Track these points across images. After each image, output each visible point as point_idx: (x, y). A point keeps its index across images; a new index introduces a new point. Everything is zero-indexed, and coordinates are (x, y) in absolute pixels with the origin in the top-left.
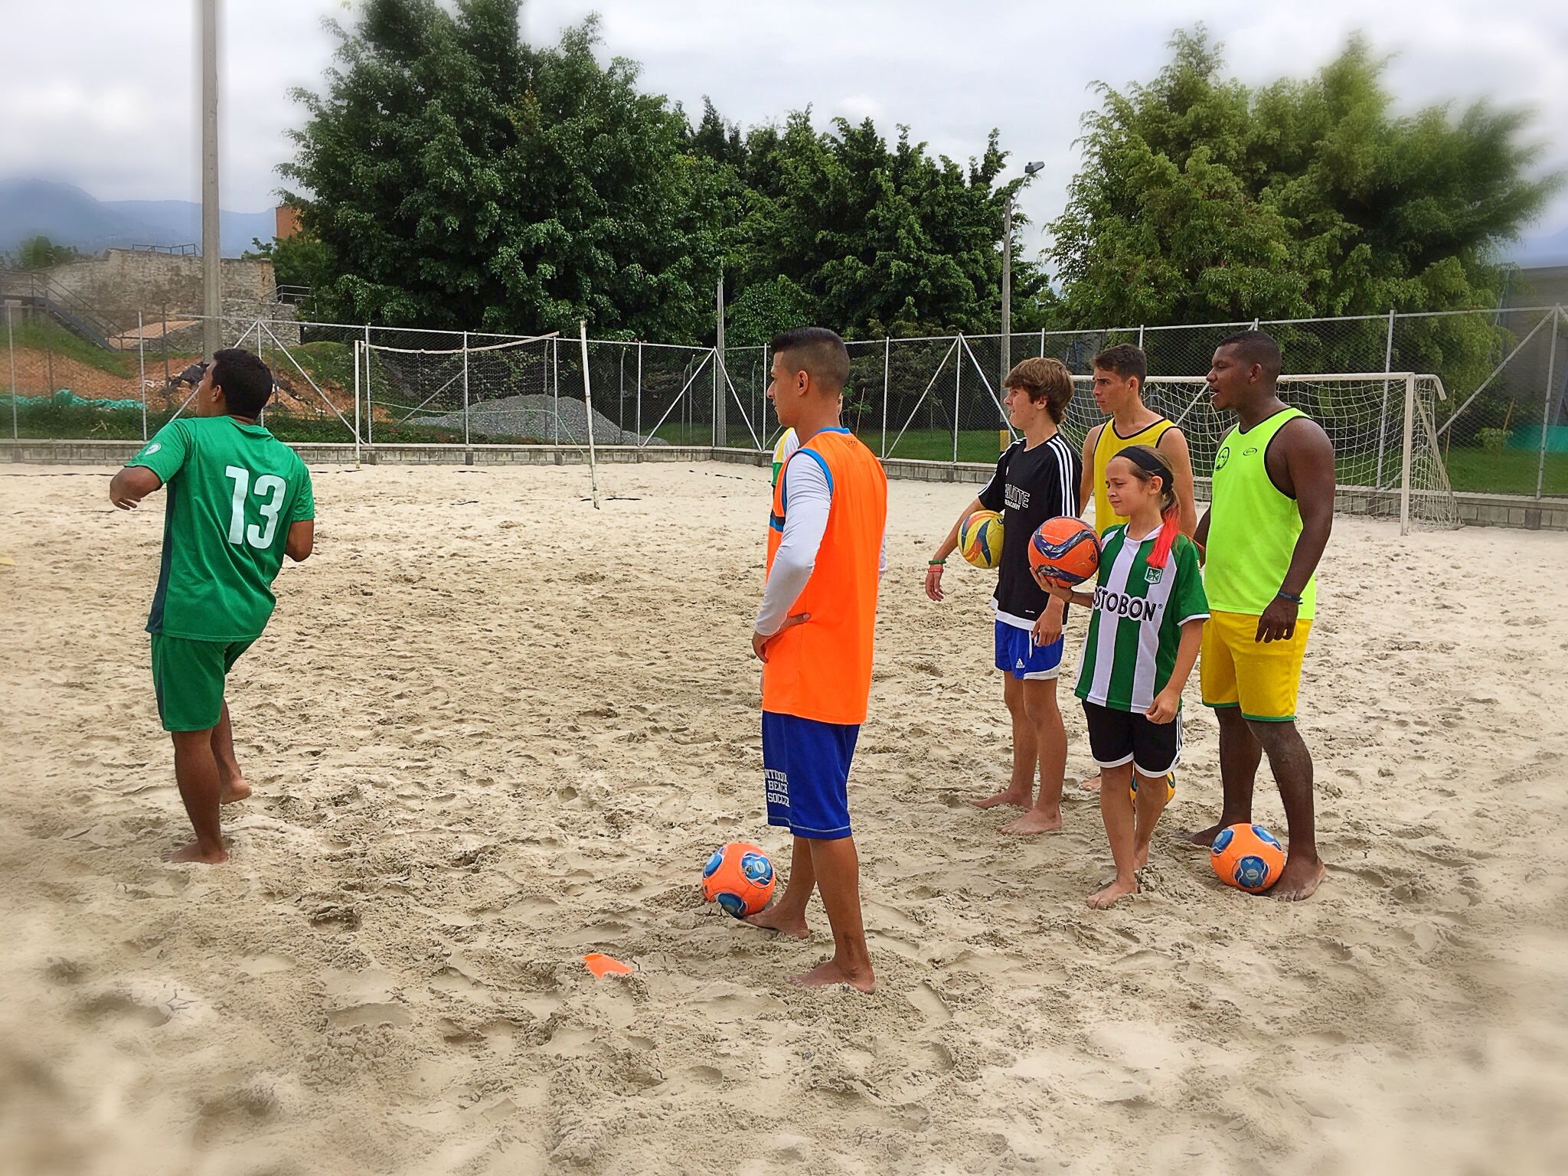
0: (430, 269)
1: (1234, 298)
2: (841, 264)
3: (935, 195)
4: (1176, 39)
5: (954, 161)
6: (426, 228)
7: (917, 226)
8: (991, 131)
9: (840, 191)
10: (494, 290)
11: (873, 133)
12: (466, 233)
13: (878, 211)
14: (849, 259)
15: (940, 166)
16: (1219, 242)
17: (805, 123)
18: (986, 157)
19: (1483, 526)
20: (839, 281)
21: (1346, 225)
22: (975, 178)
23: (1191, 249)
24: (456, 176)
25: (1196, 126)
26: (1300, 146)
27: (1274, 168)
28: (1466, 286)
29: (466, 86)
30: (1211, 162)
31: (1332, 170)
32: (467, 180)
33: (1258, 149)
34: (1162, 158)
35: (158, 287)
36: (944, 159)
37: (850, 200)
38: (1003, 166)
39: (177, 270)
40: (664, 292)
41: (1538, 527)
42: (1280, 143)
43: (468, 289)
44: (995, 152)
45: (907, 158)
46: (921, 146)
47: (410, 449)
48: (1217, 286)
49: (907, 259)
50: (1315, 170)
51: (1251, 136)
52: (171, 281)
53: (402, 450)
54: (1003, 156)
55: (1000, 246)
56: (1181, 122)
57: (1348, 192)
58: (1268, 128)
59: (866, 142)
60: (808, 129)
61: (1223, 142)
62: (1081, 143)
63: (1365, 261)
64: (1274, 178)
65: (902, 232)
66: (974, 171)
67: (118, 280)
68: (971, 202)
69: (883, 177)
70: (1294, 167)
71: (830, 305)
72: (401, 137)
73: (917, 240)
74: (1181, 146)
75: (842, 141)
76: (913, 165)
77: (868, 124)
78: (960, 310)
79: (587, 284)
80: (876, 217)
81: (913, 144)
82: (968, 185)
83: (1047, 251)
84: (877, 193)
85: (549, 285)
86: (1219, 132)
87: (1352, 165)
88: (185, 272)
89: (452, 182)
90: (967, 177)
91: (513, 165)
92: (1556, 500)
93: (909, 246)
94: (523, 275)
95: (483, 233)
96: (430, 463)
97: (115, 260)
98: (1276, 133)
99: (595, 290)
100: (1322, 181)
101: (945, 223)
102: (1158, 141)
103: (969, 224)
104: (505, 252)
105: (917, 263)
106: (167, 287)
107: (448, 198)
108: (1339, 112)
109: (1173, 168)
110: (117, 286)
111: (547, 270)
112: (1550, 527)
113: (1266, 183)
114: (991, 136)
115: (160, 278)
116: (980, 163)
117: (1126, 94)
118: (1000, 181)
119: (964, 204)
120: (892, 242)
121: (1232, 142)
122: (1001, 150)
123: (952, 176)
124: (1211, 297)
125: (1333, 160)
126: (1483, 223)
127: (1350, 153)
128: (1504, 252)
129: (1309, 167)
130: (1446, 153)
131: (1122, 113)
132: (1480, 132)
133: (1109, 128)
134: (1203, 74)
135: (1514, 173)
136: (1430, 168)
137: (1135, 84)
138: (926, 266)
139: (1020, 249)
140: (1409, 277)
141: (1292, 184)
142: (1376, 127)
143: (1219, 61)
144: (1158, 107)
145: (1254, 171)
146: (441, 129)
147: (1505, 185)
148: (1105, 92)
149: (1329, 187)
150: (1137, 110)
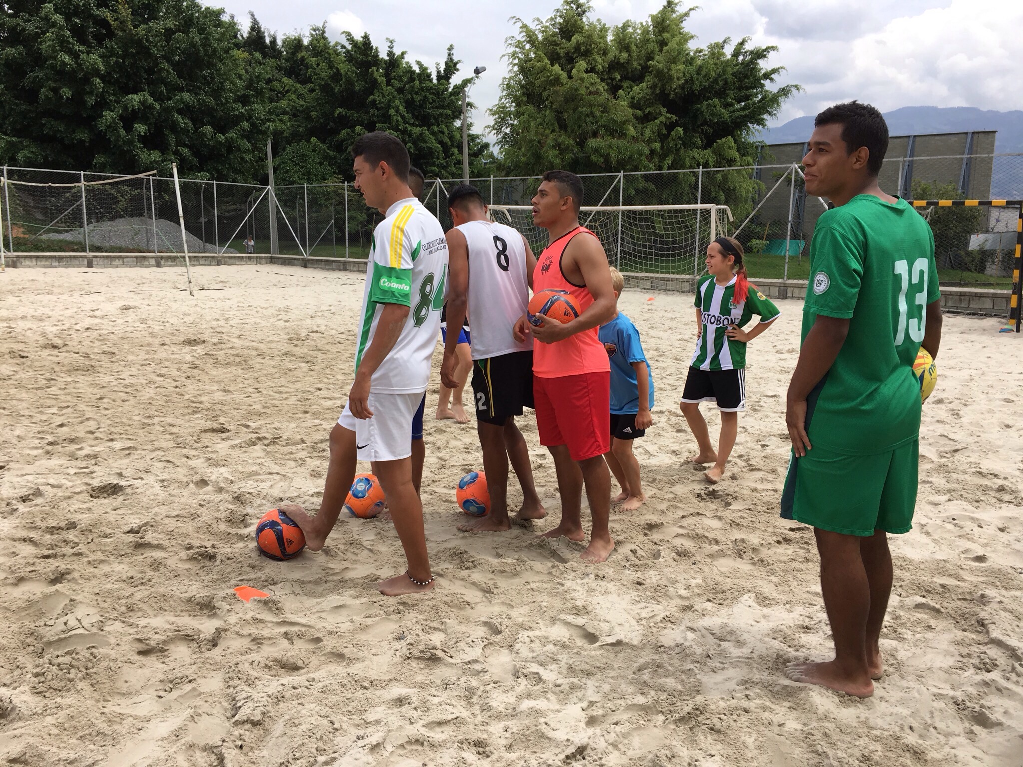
0: (51, 126)
1: (607, 157)
2: (353, 131)
3: (413, 87)
5: (425, 65)
6: (47, 96)
7: (401, 108)
8: (448, 46)
9: (349, 82)
10: (101, 142)
11: (370, 44)
12: (78, 100)
13: (376, 97)
14: (358, 128)
15: (416, 69)
16: (597, 122)
17: (322, 34)
18: (446, 64)
21: (668, 115)
22: (439, 77)
23: (580, 127)
24: (67, 59)
25: (577, 48)
26: (640, 65)
27: (624, 78)
28: (737, 155)
30: (587, 72)
31: (659, 80)
32: (77, 63)
33: (615, 66)
34: (557, 68)
36: (419, 63)
37: (357, 88)
38: (457, 70)
40: (230, 146)
41: (786, 298)
42: (628, 62)
43: (82, 142)
44: (451, 60)
45: (394, 62)
46: (403, 54)
47: (43, 257)
48: (597, 151)
49: (396, 129)
50: (649, 79)
51: (611, 56)
53: (37, 257)
54: (457, 63)
55: (458, 123)
56: (569, 45)
57: (669, 95)
58: (621, 52)
59: (365, 50)
60: (325, 39)
61: (594, 59)
62: (506, 57)
63: (680, 138)
64: (626, 84)
65: (392, 112)
66: (438, 72)
68: (437, 91)
69: (378, 74)
70: (638, 78)
72: (24, 30)
73: (403, 117)
74: (569, 61)
75: (349, 47)
76: (398, 66)
77: (366, 37)
78: (433, 164)
79: (172, 139)
80: (374, 101)
81: (397, 52)
82: (435, 81)
83: (488, 127)
84: (374, 84)
85: (144, 139)
86: (590, 53)
87: (671, 78)
89: (64, 64)
90: (434, 76)
91: (112, 53)
92: (795, 281)
93: (397, 121)
94: (123, 132)
95: (91, 101)
96: (60, 266)
98: (625, 55)
99: (179, 144)
100: (653, 87)
101: (421, 106)
102: (554, 58)
103: (437, 108)
104: (109, 116)
105: (404, 132)
107: (62, 75)
108: (663, 44)
109: (564, 75)
111: (141, 128)
113: (620, 87)
114: (449, 50)
116: (442, 68)
117: (533, 26)
118: (455, 80)
119: (433, 94)
120: (386, 118)
121: (599, 60)
122: (455, 59)
123: (424, 75)
124: (594, 158)
125: (660, 74)
126: (746, 116)
127: (670, 70)
128: (755, 134)
129: (647, 78)
130: (724, 72)
131: (531, 38)
132: (744, 60)
133: (523, 48)
134: (580, 15)
135: (762, 86)
136: (716, 81)
137: (538, 20)
138: (410, 135)
139: (471, 125)
140: (705, 148)
141: (636, 89)
142: (681, 53)
143: (589, 8)
144: (554, 35)
145: (613, 79)
146: (54, 25)
147: (757, 94)
148: (520, 25)
149: (658, 91)
150: (540, 37)
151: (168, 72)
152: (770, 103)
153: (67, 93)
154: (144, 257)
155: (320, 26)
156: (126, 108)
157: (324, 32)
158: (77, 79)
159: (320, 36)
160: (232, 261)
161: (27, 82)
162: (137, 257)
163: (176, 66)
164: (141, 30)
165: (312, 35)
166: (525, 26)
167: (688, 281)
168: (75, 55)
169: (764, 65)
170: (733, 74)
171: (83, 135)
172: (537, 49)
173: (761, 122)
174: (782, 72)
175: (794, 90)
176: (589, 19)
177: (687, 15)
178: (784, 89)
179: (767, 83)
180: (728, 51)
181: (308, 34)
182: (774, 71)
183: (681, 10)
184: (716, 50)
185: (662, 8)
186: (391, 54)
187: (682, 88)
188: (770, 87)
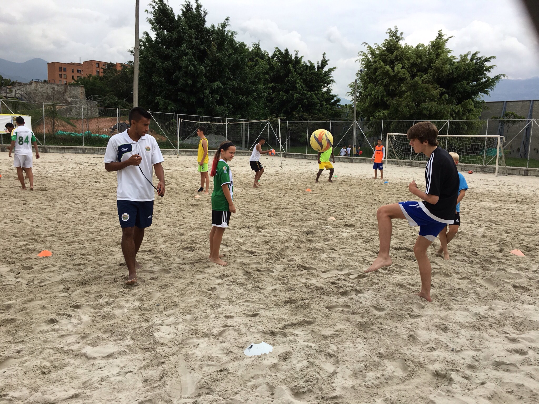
0: (181, 95)
1: (430, 111)
2: (279, 94)
3: (306, 73)
4: (389, 31)
5: (313, 62)
6: (182, 83)
7: (300, 82)
9: (278, 71)
12: (194, 85)
13: (290, 78)
14: (281, 93)
15: (308, 64)
16: (425, 96)
18: (322, 61)
19: (513, 175)
20: (278, 99)
21: (441, 89)
22: (319, 68)
23: (417, 98)
24: (192, 69)
25: (396, 58)
26: (426, 64)
27: (418, 71)
28: (474, 108)
29: (193, 40)
30: (402, 68)
31: (437, 72)
32: (195, 69)
33: (414, 65)
34: (388, 67)
35: (48, 94)
36: (310, 62)
37: (281, 74)
38: (327, 64)
39: (53, 89)
41: (528, 175)
42: (421, 63)
43: (193, 102)
45: (298, 61)
46: (302, 57)
49: (299, 93)
50: (431, 72)
51: (412, 60)
52: (52, 92)
54: (327, 61)
55: (325, 89)
56: (391, 56)
57: (441, 79)
58: (417, 59)
59: (286, 56)
60: (259, 49)
61: (404, 62)
62: (359, 61)
63: (446, 99)
64: (419, 74)
65: (298, 85)
66: (318, 65)
67: (35, 91)
68: (317, 74)
69: (291, 66)
70: (425, 71)
71: (274, 107)
73: (302, 87)
76: (300, 63)
77: (287, 51)
78: (315, 109)
80: (289, 80)
81: (299, 56)
82: (316, 70)
84: (289, 72)
86: (402, 59)
87: (443, 71)
88: (56, 89)
90: (316, 67)
91: (208, 65)
92: (532, 168)
93: (300, 89)
94: (211, 99)
95: (199, 85)
97: (34, 85)
98: (419, 60)
99: (229, 103)
100: (434, 75)
101: (310, 82)
102: (385, 61)
103: (317, 82)
105: (303, 94)
106: (51, 94)
107: (187, 74)
108: (438, 55)
109: (391, 69)
110: (35, 93)
112: (531, 175)
113: (416, 75)
114: (324, 55)
115: (48, 91)
116: (320, 63)
117: (374, 47)
118: (326, 69)
119: (315, 76)
120: (294, 88)
121: (407, 63)
122: (326, 59)
123: (312, 66)
124: (424, 111)
125: (437, 70)
126: (479, 89)
127: (442, 67)
128: (482, 97)
129: (429, 71)
130: (469, 69)
131: (372, 52)
132: (476, 62)
133: (367, 56)
134: (397, 41)
135: (485, 74)
136: (464, 72)
137: (376, 44)
138: (306, 95)
139: (331, 90)
140: (457, 104)
141: (425, 76)
142: (450, 61)
143: (402, 38)
144: (384, 51)
145: (412, 71)
146: (188, 54)
147: (483, 78)
148: (367, 46)
149: (436, 77)
150: (377, 52)
151: (228, 73)
152: (490, 83)
153: (190, 82)
155: (257, 42)
156: (211, 88)
157: (259, 45)
158: (194, 76)
159: (257, 48)
161: (173, 77)
163: (230, 69)
164: (219, 55)
165: (254, 47)
166: (369, 47)
167: (480, 167)
168: (195, 66)
169: (487, 64)
170: (473, 69)
171: (193, 99)
172: (375, 57)
173: (486, 92)
174: (495, 68)
175: (502, 78)
176: (402, 43)
177: (447, 40)
178: (497, 76)
179: (488, 74)
180: (469, 57)
181: (252, 47)
182: (491, 67)
183: (445, 38)
184: (464, 58)
185: (436, 38)
186: (296, 57)
187: (448, 75)
188: (491, 75)
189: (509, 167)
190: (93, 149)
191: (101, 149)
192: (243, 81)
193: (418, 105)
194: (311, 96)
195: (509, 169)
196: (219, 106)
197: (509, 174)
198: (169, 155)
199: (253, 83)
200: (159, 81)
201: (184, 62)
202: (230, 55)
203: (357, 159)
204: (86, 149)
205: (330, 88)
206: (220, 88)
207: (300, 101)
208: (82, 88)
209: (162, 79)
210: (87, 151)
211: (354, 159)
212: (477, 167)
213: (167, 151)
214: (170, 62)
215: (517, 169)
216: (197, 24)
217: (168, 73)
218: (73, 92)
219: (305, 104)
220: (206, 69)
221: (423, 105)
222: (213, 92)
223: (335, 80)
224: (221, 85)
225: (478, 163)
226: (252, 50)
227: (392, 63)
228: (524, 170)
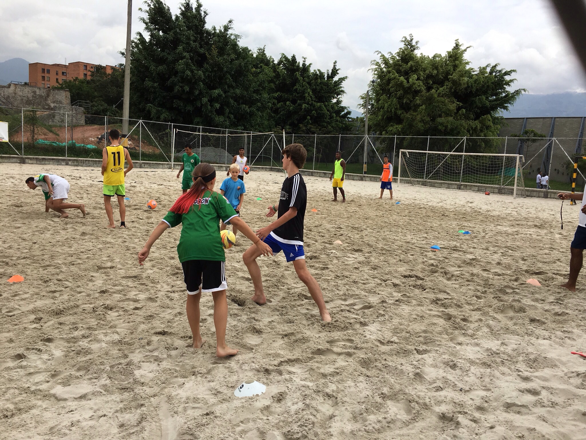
0: (177, 103)
1: (446, 127)
2: (285, 104)
3: (317, 83)
4: (404, 39)
5: (322, 71)
6: (178, 90)
7: (311, 93)
9: (284, 79)
10: (198, 111)
11: (295, 60)
12: (191, 92)
13: (297, 87)
14: (288, 103)
15: (318, 73)
18: (332, 70)
19: (532, 197)
20: (283, 110)
21: (458, 103)
22: (328, 77)
24: (189, 73)
25: (411, 67)
26: (442, 76)
27: (434, 83)
28: (492, 124)
29: (191, 42)
30: (417, 80)
31: (454, 85)
32: (192, 74)
33: (430, 76)
34: (402, 78)
35: (28, 98)
36: (319, 70)
37: (288, 82)
38: (338, 74)
39: (35, 92)
41: (547, 198)
42: (437, 75)
43: (189, 111)
44: (335, 68)
45: (305, 69)
46: (310, 64)
49: (308, 104)
50: (448, 84)
51: (427, 72)
52: (33, 96)
54: (338, 70)
55: (335, 101)
56: (407, 67)
57: (458, 92)
58: (433, 70)
59: (293, 63)
60: (265, 54)
61: (419, 73)
62: (371, 70)
63: (463, 114)
64: (435, 86)
65: (307, 95)
66: (328, 74)
67: (14, 95)
68: (327, 84)
69: (298, 74)
70: (442, 83)
71: (280, 118)
73: (311, 97)
76: (308, 71)
77: (294, 57)
78: (324, 121)
79: (227, 111)
80: (297, 89)
81: (307, 63)
82: (326, 79)
84: (296, 80)
85: (217, 111)
86: (418, 70)
87: (460, 84)
88: (38, 93)
89: (187, 75)
91: (207, 70)
93: (308, 99)
94: (209, 107)
95: (197, 92)
97: (12, 88)
98: (435, 72)
99: (230, 113)
100: (451, 88)
101: (319, 92)
102: (399, 72)
103: (327, 92)
104: (205, 100)
105: (311, 105)
106: (31, 99)
107: (185, 80)
108: (455, 67)
109: (405, 81)
110: (13, 97)
111: (217, 106)
112: (550, 198)
113: (432, 88)
114: (334, 63)
115: (29, 95)
116: (330, 72)
118: (336, 79)
119: (325, 85)
120: (303, 98)
121: (422, 74)
122: (337, 68)
123: (322, 75)
124: (440, 127)
125: (454, 82)
126: (498, 104)
127: (460, 80)
128: (501, 113)
129: (446, 83)
130: (488, 82)
131: (386, 62)
132: (495, 75)
133: (380, 66)
134: (412, 51)
135: (505, 88)
136: (483, 86)
137: (390, 53)
138: (314, 106)
139: (341, 101)
140: (475, 120)
141: (441, 89)
142: (468, 73)
143: (417, 47)
144: (398, 61)
145: (428, 84)
146: (184, 57)
147: (502, 92)
148: (380, 55)
149: (453, 90)
150: (391, 62)
151: (230, 79)
152: (510, 98)
153: (187, 88)
154: (221, 166)
155: (262, 47)
156: (211, 96)
157: (264, 51)
158: (192, 82)
159: (262, 53)
160: (255, 169)
161: (169, 82)
162: (218, 166)
163: (232, 76)
164: (220, 59)
165: (258, 53)
166: (383, 56)
167: (497, 188)
168: (192, 71)
169: (507, 78)
170: (492, 83)
171: (190, 108)
172: (388, 67)
173: (506, 108)
174: (515, 82)
175: (523, 92)
176: (418, 53)
177: (465, 50)
178: (517, 91)
179: (508, 88)
180: (488, 70)
181: (256, 52)
182: (511, 81)
183: (462, 48)
184: (482, 70)
185: (453, 48)
186: (304, 65)
187: (466, 89)
188: (511, 89)
189: (528, 188)
190: (77, 161)
191: (87, 160)
192: (247, 89)
193: (433, 120)
194: (320, 108)
195: (528, 191)
196: (218, 115)
197: (528, 196)
198: (162, 168)
199: (257, 92)
200: (153, 87)
201: (180, 66)
202: (232, 60)
203: (367, 177)
204: (69, 160)
205: (341, 99)
206: (221, 96)
207: (308, 112)
208: (67, 92)
209: (156, 85)
210: (70, 163)
211: (364, 176)
212: (495, 188)
213: (160, 164)
214: (165, 66)
215: (536, 191)
216: (196, 25)
217: (162, 78)
218: (57, 96)
219: (313, 115)
220: (204, 75)
221: (439, 120)
222: (212, 100)
223: (345, 91)
224: (222, 93)
225: (495, 184)
226: (257, 56)
227: (406, 74)
228: (544, 192)
